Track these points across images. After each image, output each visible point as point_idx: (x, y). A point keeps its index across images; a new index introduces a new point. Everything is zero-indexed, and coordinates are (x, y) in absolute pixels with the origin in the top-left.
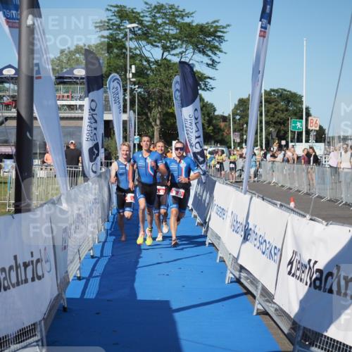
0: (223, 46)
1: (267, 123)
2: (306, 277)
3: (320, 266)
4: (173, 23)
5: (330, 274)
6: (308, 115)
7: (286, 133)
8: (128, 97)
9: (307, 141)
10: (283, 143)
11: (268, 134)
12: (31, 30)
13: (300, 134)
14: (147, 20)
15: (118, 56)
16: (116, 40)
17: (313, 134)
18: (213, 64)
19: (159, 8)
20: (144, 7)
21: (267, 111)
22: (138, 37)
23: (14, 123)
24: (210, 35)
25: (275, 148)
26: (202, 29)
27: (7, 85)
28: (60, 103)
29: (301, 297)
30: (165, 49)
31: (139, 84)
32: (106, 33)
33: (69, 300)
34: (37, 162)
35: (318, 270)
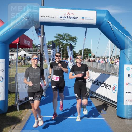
0: (77, 41)
1: (85, 54)
2: (92, 82)
3: (94, 80)
4: (68, 37)
5: (96, 81)
6: (92, 53)
7: (88, 56)
8: (60, 50)
9: (92, 58)
10: (88, 58)
11: (85, 56)
12: (43, 38)
13: (91, 56)
14: (63, 36)
15: (58, 42)
16: (58, 40)
17: (93, 56)
18: (75, 44)
19: (66, 34)
20: (63, 34)
21: (85, 52)
22: (62, 39)
23: (40, 54)
24: (74, 39)
25: (86, 59)
26: (73, 38)
27: (38, 48)
28: (48, 51)
29: (91, 85)
30: (67, 41)
31: (62, 47)
32: (56, 38)
33: (49, 86)
34: (44, 61)
35: (94, 81)
